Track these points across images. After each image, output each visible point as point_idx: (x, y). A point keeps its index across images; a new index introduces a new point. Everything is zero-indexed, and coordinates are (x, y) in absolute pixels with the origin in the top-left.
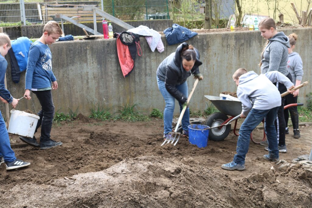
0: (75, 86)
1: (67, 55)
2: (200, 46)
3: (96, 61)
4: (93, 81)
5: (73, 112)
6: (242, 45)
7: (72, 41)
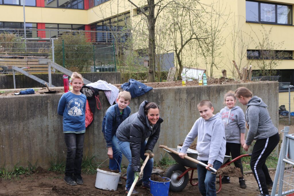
0: (35, 139)
1: (28, 109)
2: (155, 100)
3: (57, 114)
4: (53, 134)
5: (32, 165)
6: (193, 98)
7: (33, 94)
